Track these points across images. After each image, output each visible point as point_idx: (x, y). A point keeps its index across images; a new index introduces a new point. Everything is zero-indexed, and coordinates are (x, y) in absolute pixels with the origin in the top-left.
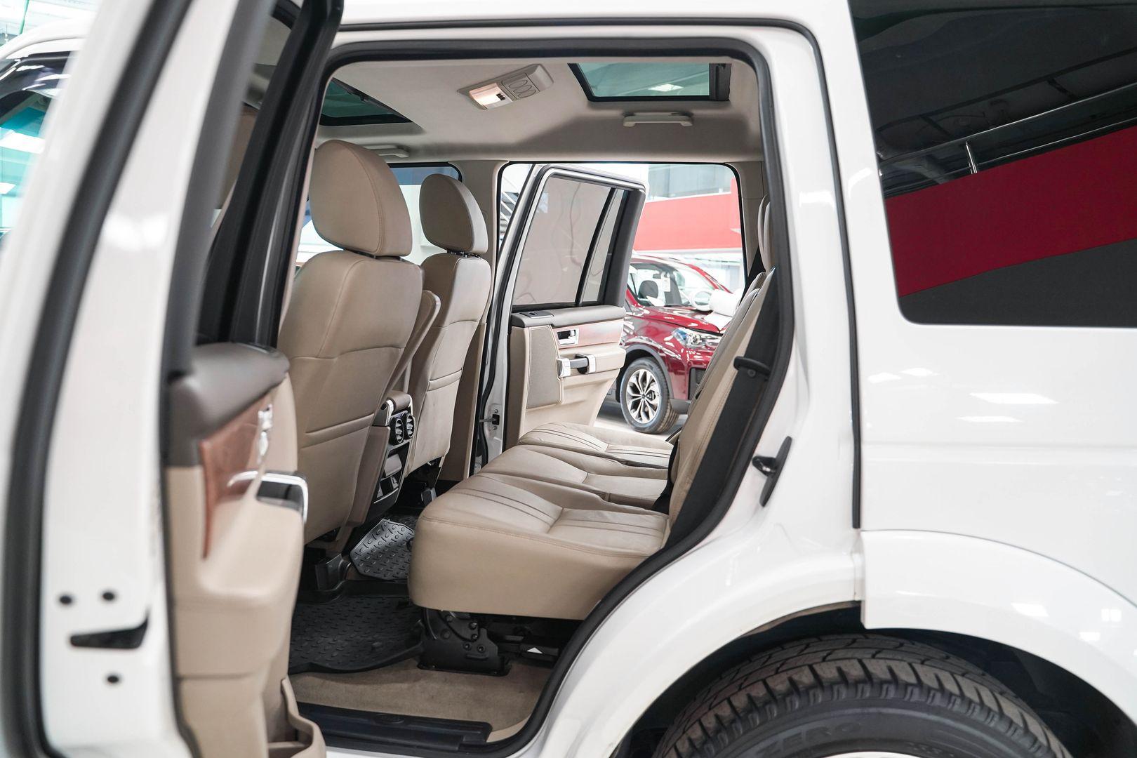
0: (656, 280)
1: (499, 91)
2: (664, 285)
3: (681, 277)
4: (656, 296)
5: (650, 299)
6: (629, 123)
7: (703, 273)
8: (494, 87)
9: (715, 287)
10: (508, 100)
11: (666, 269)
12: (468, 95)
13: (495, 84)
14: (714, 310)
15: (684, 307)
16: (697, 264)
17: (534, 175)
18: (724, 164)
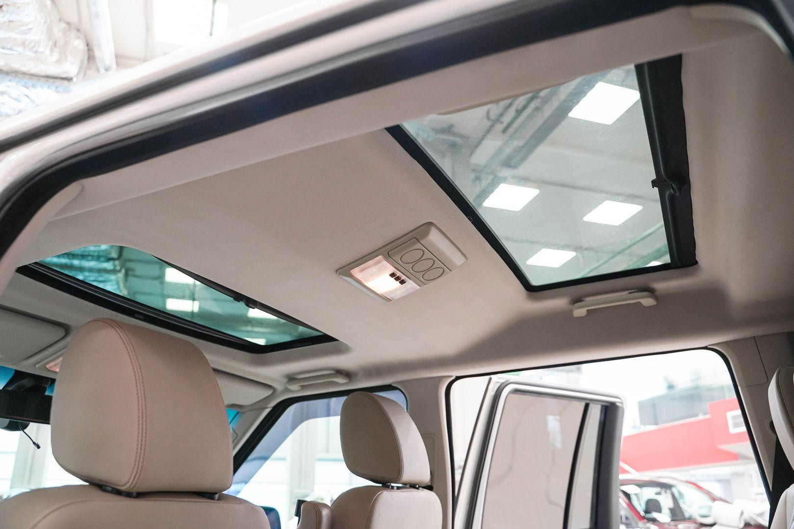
0: (658, 498)
1: (392, 269)
2: (666, 502)
3: (680, 493)
4: (659, 510)
5: (655, 515)
6: (580, 312)
7: (700, 488)
8: (379, 262)
9: (714, 499)
10: (411, 285)
11: (666, 487)
12: (351, 276)
13: (380, 257)
14: (719, 521)
15: (688, 520)
16: (693, 480)
17: (491, 393)
18: (706, 348)
